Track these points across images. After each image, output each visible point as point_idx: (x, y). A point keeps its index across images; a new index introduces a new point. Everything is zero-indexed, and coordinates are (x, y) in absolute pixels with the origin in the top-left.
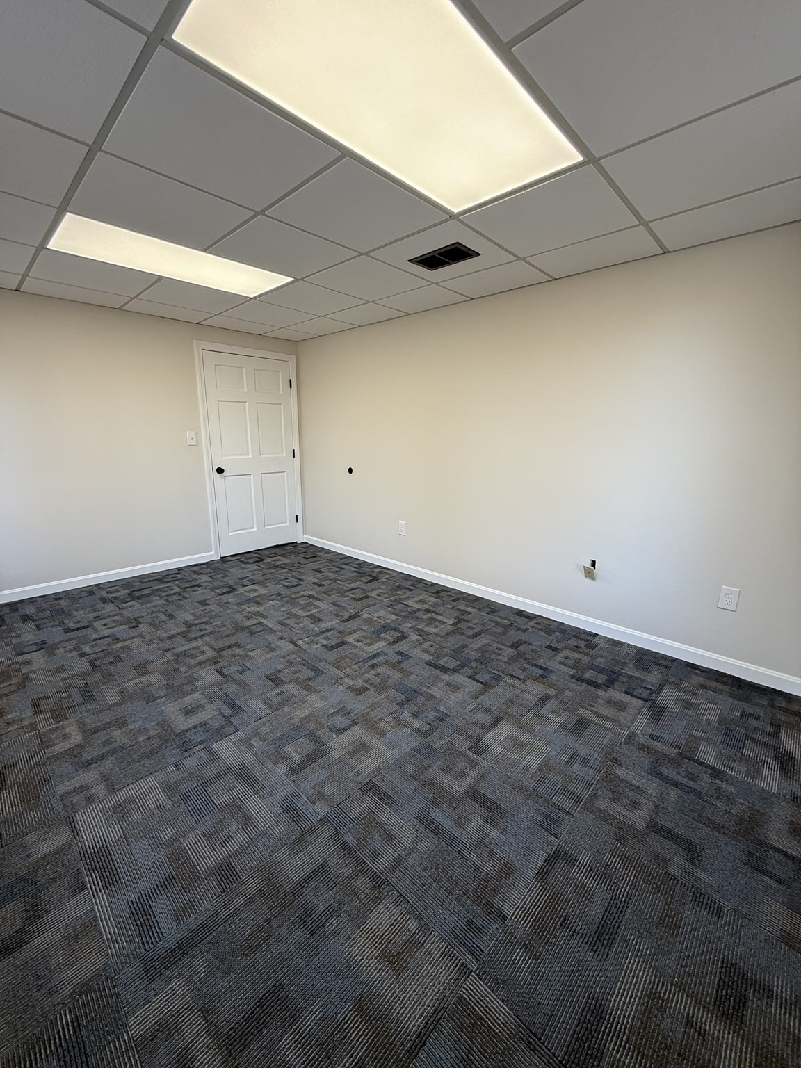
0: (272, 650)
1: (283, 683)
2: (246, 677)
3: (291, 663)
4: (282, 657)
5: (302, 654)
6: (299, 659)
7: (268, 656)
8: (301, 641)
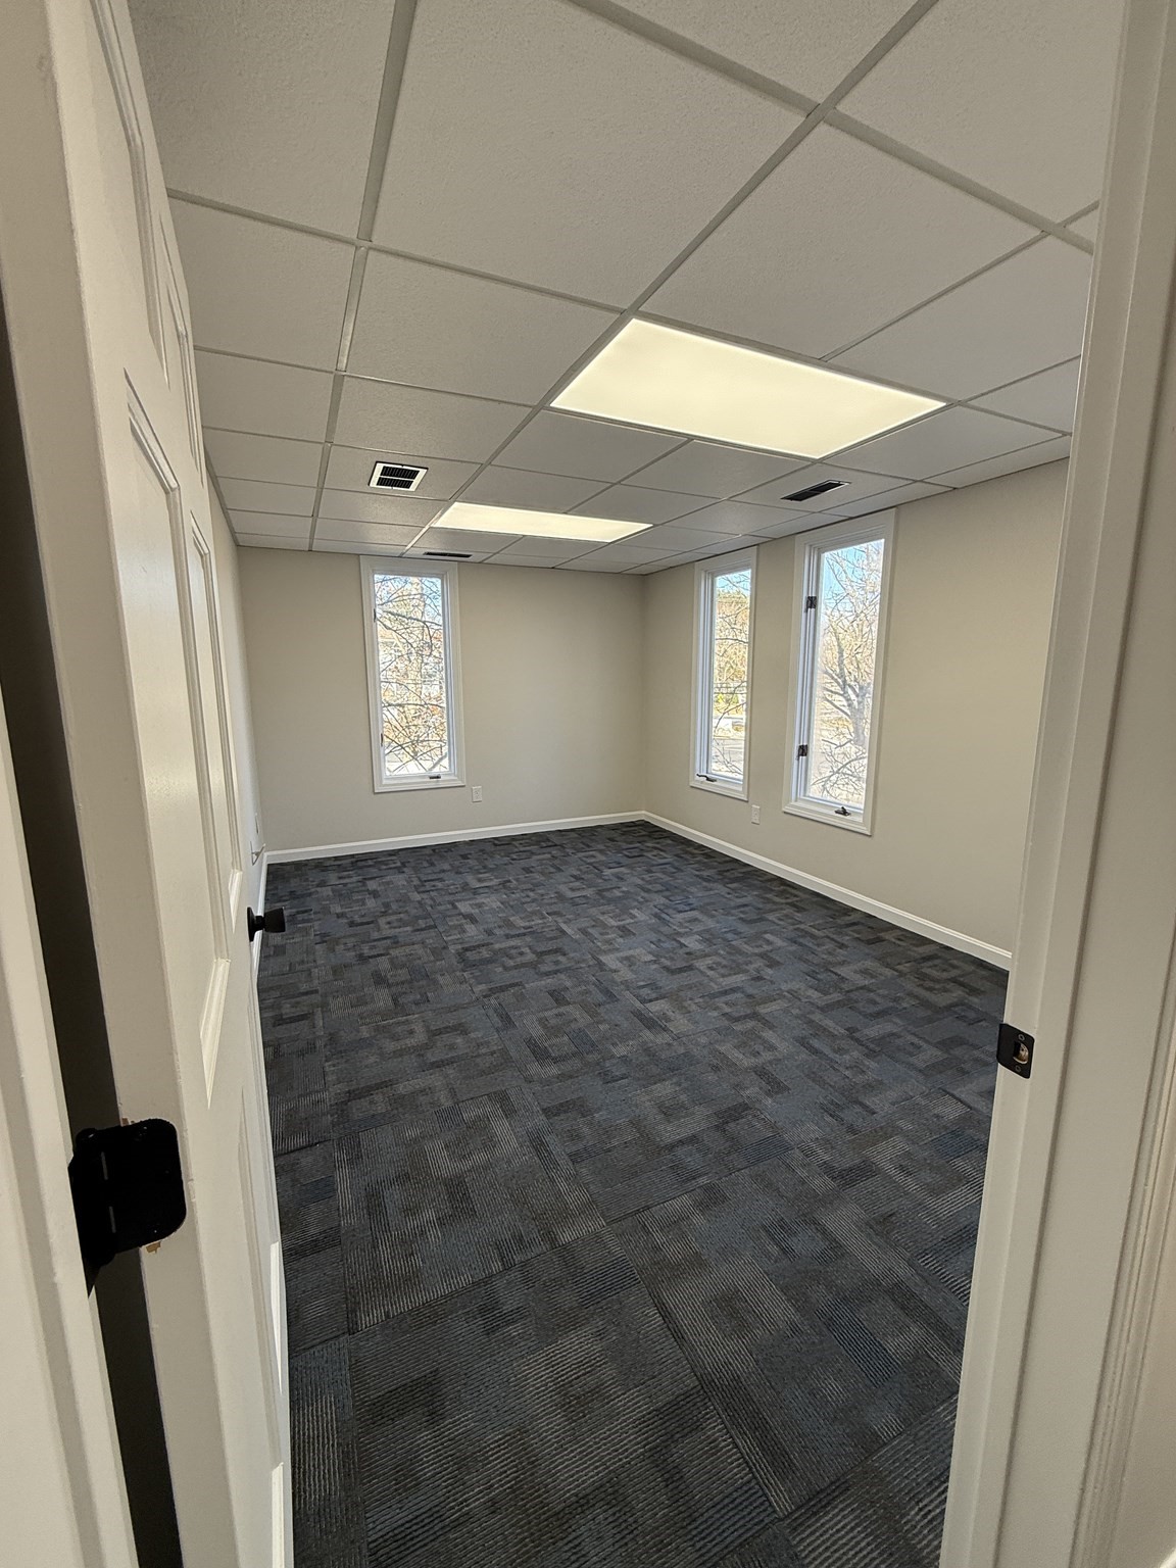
0: (627, 958)
1: (618, 927)
2: (654, 937)
3: (609, 942)
4: (617, 949)
5: (595, 949)
6: (599, 944)
7: (631, 952)
8: (591, 963)
